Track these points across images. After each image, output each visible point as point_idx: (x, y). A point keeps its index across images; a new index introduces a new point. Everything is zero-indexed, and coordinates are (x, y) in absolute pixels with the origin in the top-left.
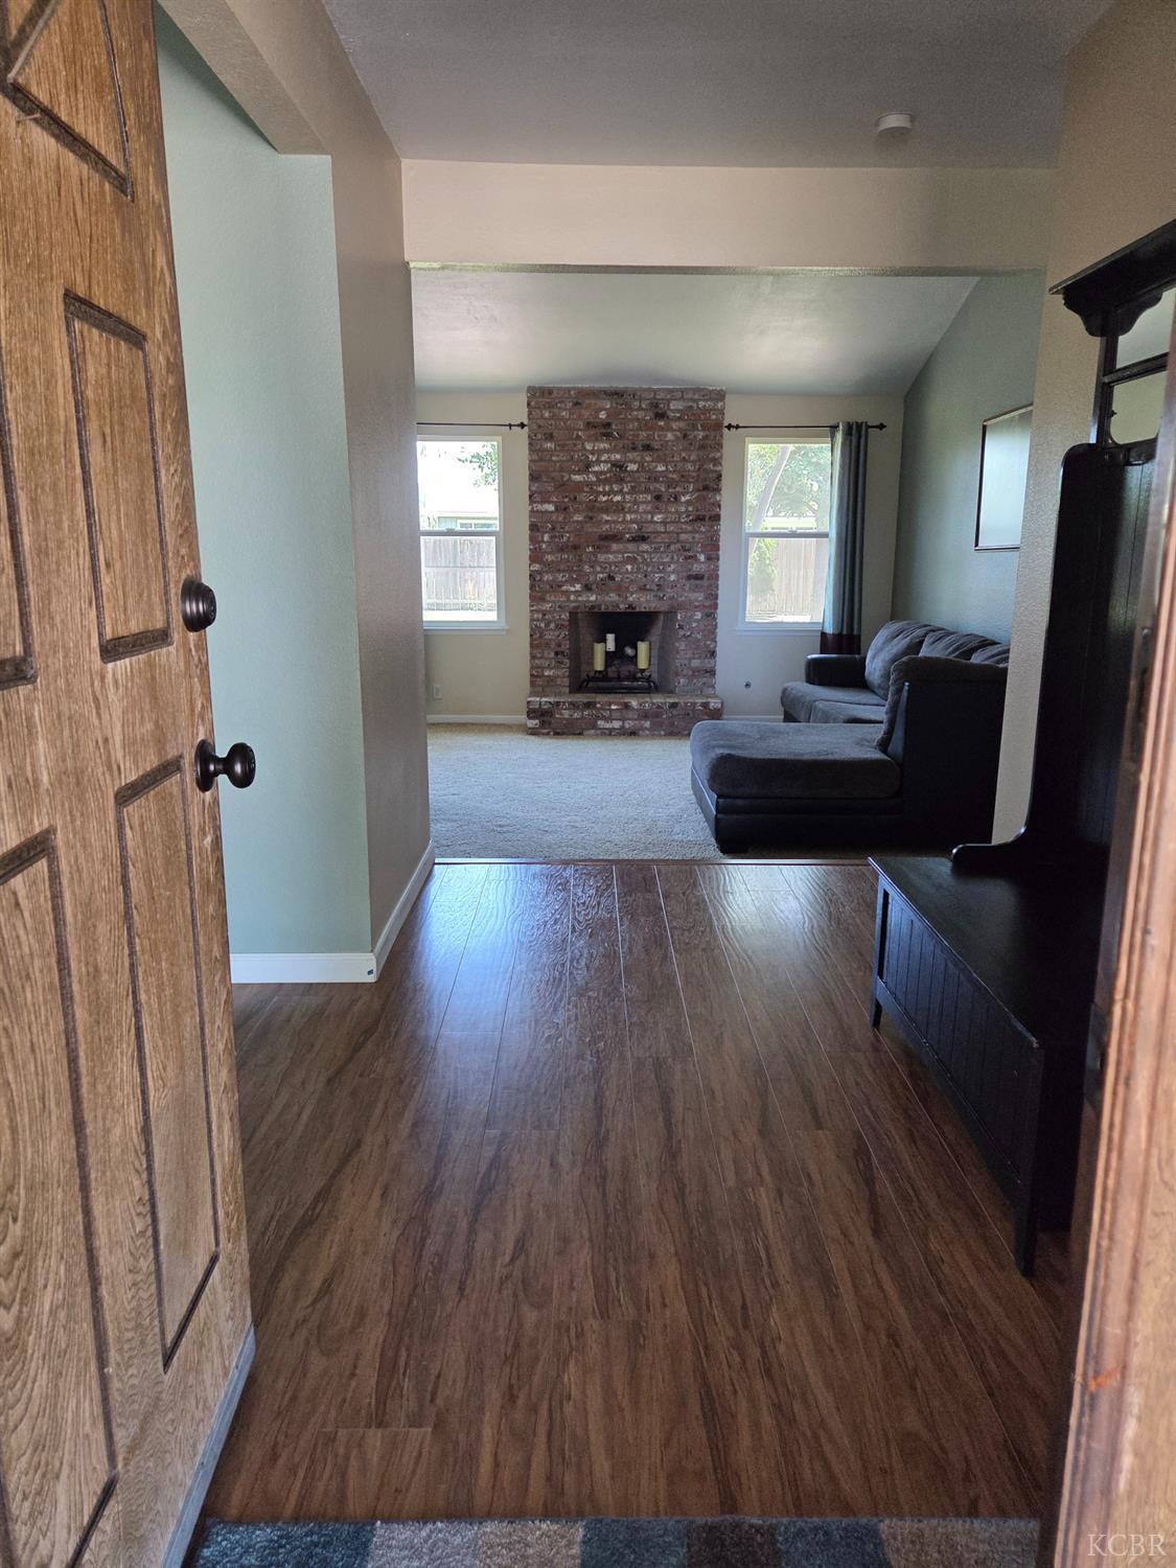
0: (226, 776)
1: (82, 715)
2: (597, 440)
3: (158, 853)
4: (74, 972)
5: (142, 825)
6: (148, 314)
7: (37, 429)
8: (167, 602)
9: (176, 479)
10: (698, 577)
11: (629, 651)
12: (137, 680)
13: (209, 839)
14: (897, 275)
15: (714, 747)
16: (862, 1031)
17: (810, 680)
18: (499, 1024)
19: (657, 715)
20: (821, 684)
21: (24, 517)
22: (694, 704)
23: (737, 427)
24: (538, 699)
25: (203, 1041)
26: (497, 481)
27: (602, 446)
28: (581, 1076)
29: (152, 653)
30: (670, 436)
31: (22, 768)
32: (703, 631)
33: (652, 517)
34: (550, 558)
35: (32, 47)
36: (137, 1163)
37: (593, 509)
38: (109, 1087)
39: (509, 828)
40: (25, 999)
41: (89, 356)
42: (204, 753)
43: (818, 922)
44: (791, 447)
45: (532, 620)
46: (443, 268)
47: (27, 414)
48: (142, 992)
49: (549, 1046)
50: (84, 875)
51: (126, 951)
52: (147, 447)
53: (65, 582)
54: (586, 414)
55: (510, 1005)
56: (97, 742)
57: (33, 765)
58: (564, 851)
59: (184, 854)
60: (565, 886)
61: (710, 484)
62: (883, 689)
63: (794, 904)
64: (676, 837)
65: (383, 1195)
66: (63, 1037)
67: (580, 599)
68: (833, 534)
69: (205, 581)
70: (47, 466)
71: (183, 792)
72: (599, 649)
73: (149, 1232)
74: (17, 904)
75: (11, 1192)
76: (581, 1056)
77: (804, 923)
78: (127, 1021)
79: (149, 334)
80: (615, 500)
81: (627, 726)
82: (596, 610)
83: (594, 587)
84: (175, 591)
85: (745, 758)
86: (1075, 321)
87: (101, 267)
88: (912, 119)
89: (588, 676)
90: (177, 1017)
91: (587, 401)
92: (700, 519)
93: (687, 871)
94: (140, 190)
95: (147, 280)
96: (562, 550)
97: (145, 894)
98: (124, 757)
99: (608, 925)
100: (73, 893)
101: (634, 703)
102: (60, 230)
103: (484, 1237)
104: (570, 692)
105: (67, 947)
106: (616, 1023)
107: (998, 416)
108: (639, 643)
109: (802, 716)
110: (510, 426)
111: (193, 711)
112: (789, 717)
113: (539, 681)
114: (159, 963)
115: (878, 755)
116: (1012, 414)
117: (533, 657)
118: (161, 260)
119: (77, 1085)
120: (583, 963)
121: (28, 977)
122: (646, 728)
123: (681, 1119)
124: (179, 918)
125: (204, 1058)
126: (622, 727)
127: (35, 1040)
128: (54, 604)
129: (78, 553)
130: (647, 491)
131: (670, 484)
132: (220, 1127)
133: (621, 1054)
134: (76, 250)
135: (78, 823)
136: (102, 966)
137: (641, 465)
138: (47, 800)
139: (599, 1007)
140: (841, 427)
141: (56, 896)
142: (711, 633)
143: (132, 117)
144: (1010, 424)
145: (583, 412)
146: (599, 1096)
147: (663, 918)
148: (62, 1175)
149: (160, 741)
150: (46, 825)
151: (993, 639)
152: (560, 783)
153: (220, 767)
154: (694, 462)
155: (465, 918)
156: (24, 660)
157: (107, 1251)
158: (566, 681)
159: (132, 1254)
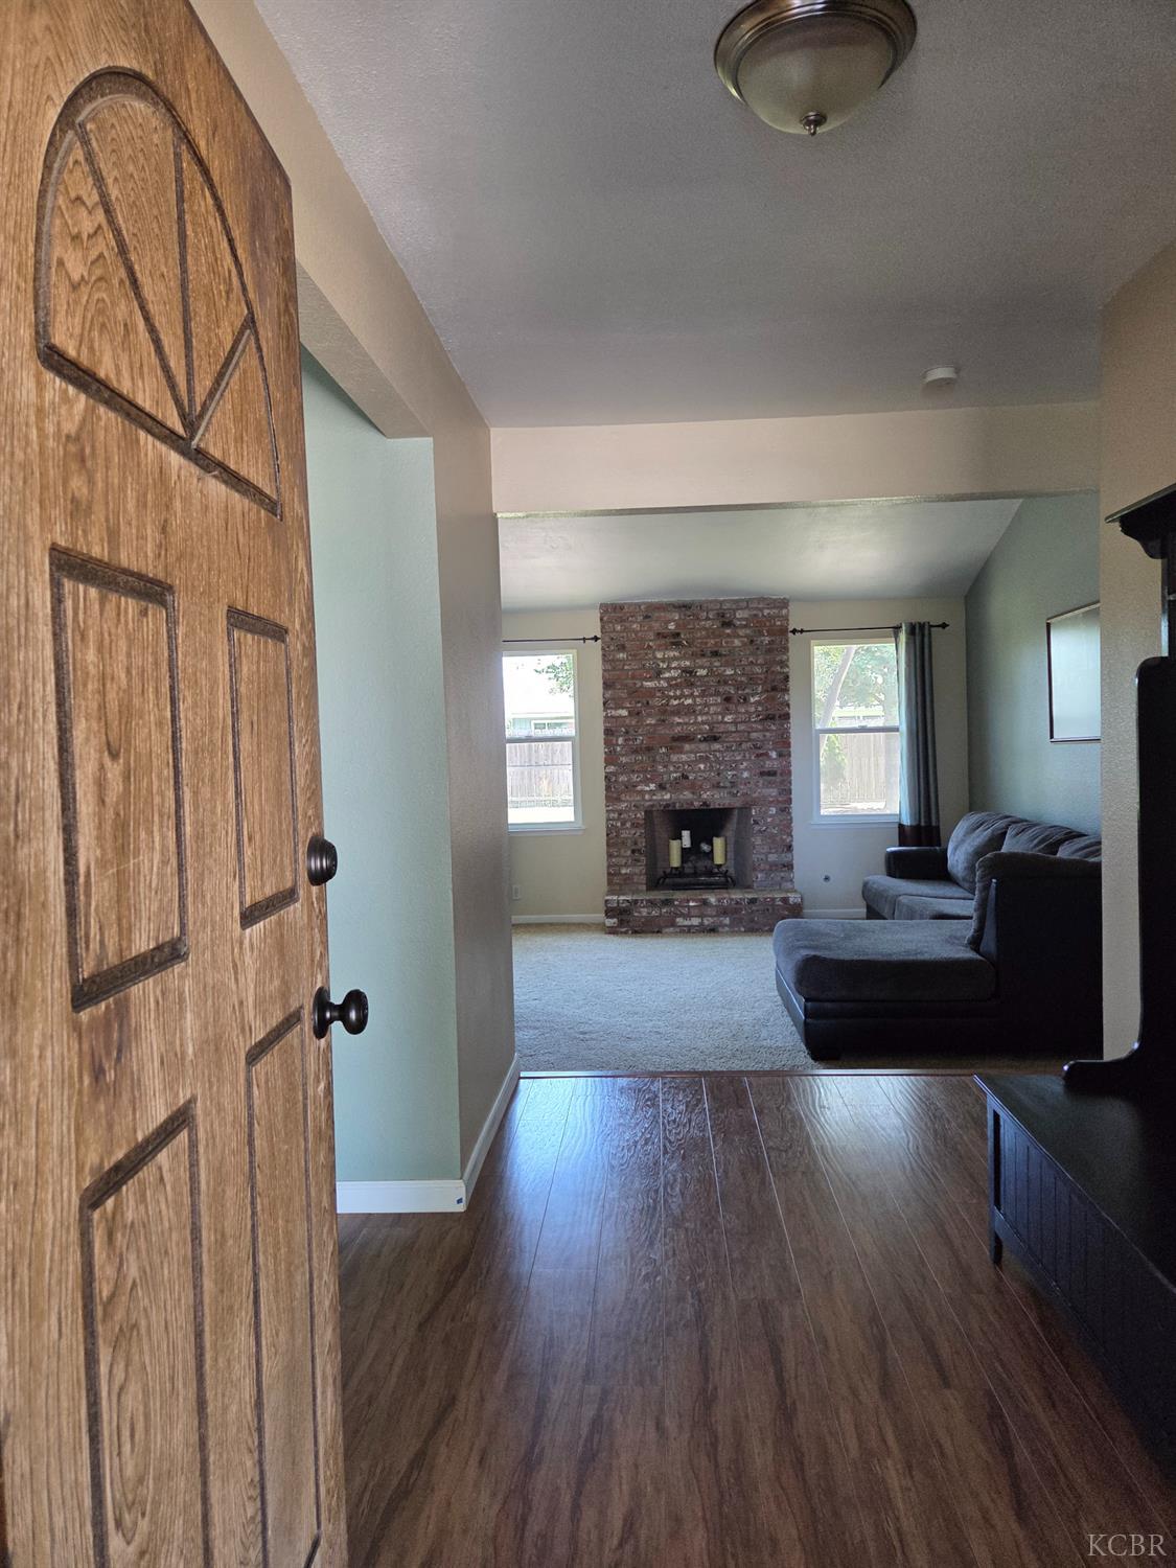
0: (340, 1023)
1: (223, 983)
2: (666, 649)
3: (279, 1109)
4: (205, 1242)
5: (267, 1082)
6: (290, 611)
7: (202, 730)
8: (296, 861)
9: (307, 748)
10: (772, 773)
11: (705, 847)
12: (268, 940)
13: (322, 1086)
14: (952, 500)
15: (799, 947)
16: (983, 1271)
17: (891, 873)
18: (593, 1259)
19: (737, 911)
20: (902, 876)
21: (187, 808)
22: (773, 899)
23: (802, 631)
24: (615, 898)
25: (311, 1298)
26: (572, 688)
27: (672, 654)
28: (683, 1322)
29: (282, 912)
30: (737, 642)
31: (172, 1043)
32: (778, 825)
33: (723, 718)
34: (624, 760)
35: (211, 417)
36: (250, 1442)
37: (665, 712)
38: (229, 1361)
39: (594, 1036)
40: (163, 1275)
41: (244, 659)
42: (321, 1000)
43: (923, 1140)
44: (855, 647)
45: (608, 820)
46: (527, 517)
47: (195, 719)
48: (260, 1254)
49: (647, 1286)
50: (217, 1140)
51: (249, 1212)
52: (285, 725)
53: (215, 860)
54: (656, 626)
55: (604, 1238)
56: (234, 1007)
57: (181, 1039)
58: (649, 1060)
59: (300, 1105)
60: (652, 1101)
61: (778, 685)
62: (967, 881)
63: (896, 1121)
64: (764, 1043)
65: (481, 1462)
66: (192, 1310)
67: (654, 797)
68: (904, 728)
69: (328, 837)
70: (207, 761)
71: (302, 1041)
72: (675, 845)
73: (259, 1518)
74: (162, 1179)
75: (142, 1484)
76: (681, 1299)
77: (908, 1142)
78: (247, 1287)
79: (290, 628)
80: (686, 703)
81: (706, 922)
82: (670, 808)
83: (668, 786)
84: (302, 850)
85: (832, 960)
86: (1134, 545)
87: (256, 580)
88: (957, 371)
89: (664, 872)
90: (290, 1275)
91: (657, 614)
92: (770, 718)
93: (778, 1083)
94: (287, 509)
95: (291, 583)
96: (635, 752)
97: (267, 1151)
98: (255, 1017)
99: (700, 1145)
100: (208, 1160)
101: (713, 900)
102: (226, 557)
103: (589, 1516)
104: (647, 890)
105: (200, 1217)
106: (716, 1257)
107: (1062, 614)
108: (715, 839)
109: (886, 911)
110: (584, 639)
111: (313, 961)
112: (873, 914)
113: (616, 880)
114: (276, 1222)
115: (970, 955)
116: (1076, 612)
117: (610, 856)
118: (301, 563)
119: (201, 1361)
120: (678, 1189)
121: (166, 1252)
122: (726, 925)
123: (793, 1375)
124: (295, 1173)
125: (312, 1317)
126: (702, 924)
127: (169, 1317)
128: (206, 884)
129: (227, 833)
130: (717, 693)
131: (739, 686)
132: (324, 1393)
133: (723, 1294)
134: (238, 572)
135: (215, 1088)
136: (229, 1231)
137: (710, 670)
138: (191, 1072)
139: (697, 1242)
140: (904, 628)
141: (194, 1164)
142: (787, 827)
143: (283, 451)
144: (1074, 623)
145: (653, 624)
146: (703, 1345)
147: (758, 1135)
148: (185, 1460)
149: (285, 995)
150: (188, 1096)
151: (1078, 830)
152: (642, 985)
153: (336, 1014)
154: (761, 665)
155: (553, 1138)
156: (179, 939)
157: (221, 1541)
158: (643, 879)
159: (242, 1543)
